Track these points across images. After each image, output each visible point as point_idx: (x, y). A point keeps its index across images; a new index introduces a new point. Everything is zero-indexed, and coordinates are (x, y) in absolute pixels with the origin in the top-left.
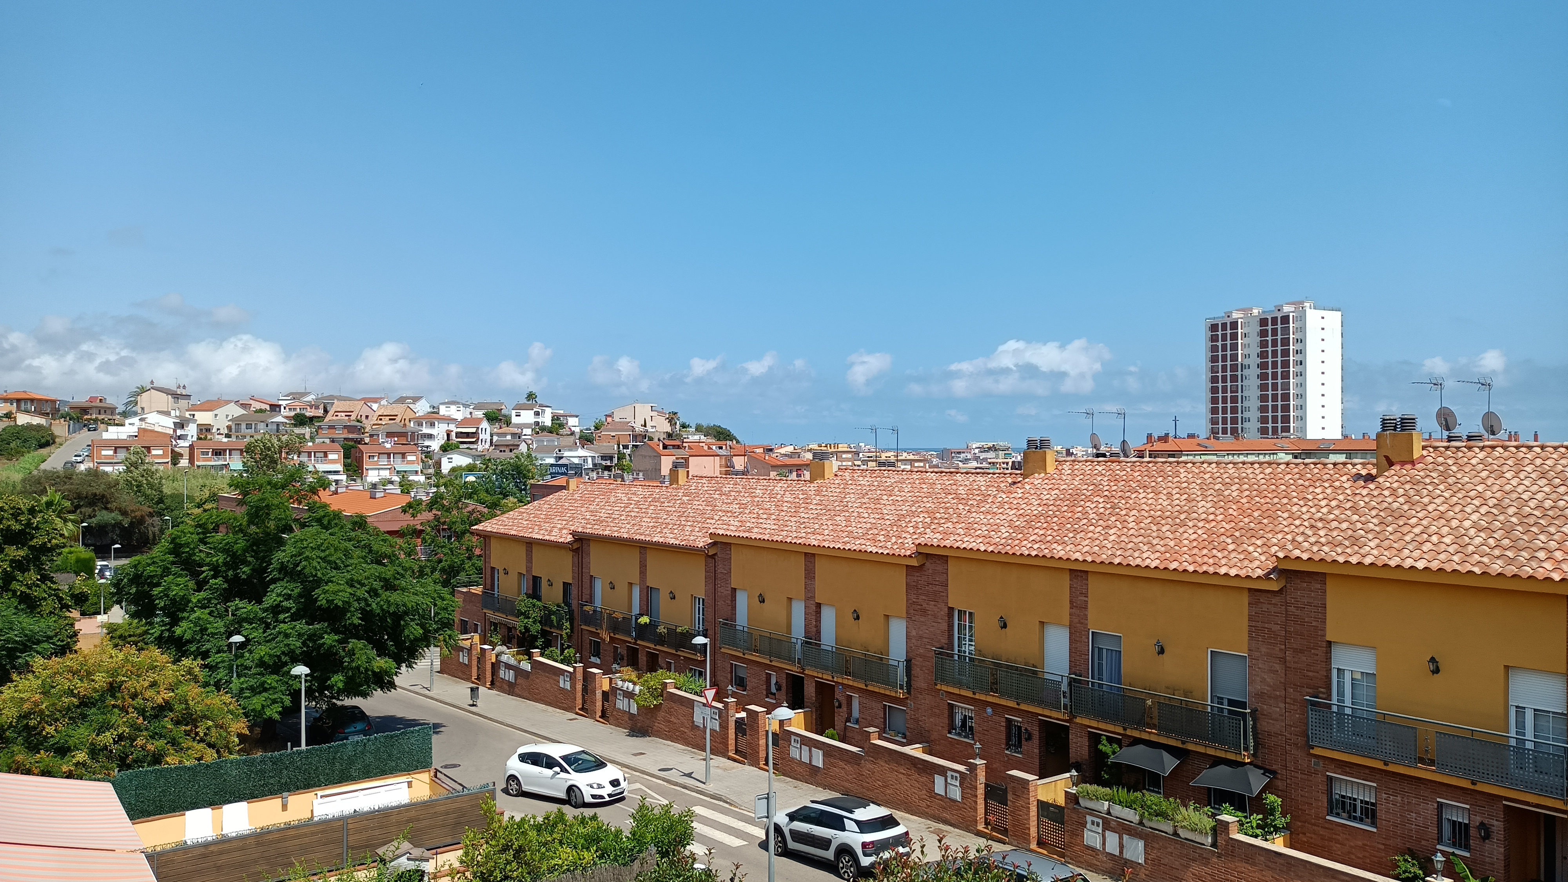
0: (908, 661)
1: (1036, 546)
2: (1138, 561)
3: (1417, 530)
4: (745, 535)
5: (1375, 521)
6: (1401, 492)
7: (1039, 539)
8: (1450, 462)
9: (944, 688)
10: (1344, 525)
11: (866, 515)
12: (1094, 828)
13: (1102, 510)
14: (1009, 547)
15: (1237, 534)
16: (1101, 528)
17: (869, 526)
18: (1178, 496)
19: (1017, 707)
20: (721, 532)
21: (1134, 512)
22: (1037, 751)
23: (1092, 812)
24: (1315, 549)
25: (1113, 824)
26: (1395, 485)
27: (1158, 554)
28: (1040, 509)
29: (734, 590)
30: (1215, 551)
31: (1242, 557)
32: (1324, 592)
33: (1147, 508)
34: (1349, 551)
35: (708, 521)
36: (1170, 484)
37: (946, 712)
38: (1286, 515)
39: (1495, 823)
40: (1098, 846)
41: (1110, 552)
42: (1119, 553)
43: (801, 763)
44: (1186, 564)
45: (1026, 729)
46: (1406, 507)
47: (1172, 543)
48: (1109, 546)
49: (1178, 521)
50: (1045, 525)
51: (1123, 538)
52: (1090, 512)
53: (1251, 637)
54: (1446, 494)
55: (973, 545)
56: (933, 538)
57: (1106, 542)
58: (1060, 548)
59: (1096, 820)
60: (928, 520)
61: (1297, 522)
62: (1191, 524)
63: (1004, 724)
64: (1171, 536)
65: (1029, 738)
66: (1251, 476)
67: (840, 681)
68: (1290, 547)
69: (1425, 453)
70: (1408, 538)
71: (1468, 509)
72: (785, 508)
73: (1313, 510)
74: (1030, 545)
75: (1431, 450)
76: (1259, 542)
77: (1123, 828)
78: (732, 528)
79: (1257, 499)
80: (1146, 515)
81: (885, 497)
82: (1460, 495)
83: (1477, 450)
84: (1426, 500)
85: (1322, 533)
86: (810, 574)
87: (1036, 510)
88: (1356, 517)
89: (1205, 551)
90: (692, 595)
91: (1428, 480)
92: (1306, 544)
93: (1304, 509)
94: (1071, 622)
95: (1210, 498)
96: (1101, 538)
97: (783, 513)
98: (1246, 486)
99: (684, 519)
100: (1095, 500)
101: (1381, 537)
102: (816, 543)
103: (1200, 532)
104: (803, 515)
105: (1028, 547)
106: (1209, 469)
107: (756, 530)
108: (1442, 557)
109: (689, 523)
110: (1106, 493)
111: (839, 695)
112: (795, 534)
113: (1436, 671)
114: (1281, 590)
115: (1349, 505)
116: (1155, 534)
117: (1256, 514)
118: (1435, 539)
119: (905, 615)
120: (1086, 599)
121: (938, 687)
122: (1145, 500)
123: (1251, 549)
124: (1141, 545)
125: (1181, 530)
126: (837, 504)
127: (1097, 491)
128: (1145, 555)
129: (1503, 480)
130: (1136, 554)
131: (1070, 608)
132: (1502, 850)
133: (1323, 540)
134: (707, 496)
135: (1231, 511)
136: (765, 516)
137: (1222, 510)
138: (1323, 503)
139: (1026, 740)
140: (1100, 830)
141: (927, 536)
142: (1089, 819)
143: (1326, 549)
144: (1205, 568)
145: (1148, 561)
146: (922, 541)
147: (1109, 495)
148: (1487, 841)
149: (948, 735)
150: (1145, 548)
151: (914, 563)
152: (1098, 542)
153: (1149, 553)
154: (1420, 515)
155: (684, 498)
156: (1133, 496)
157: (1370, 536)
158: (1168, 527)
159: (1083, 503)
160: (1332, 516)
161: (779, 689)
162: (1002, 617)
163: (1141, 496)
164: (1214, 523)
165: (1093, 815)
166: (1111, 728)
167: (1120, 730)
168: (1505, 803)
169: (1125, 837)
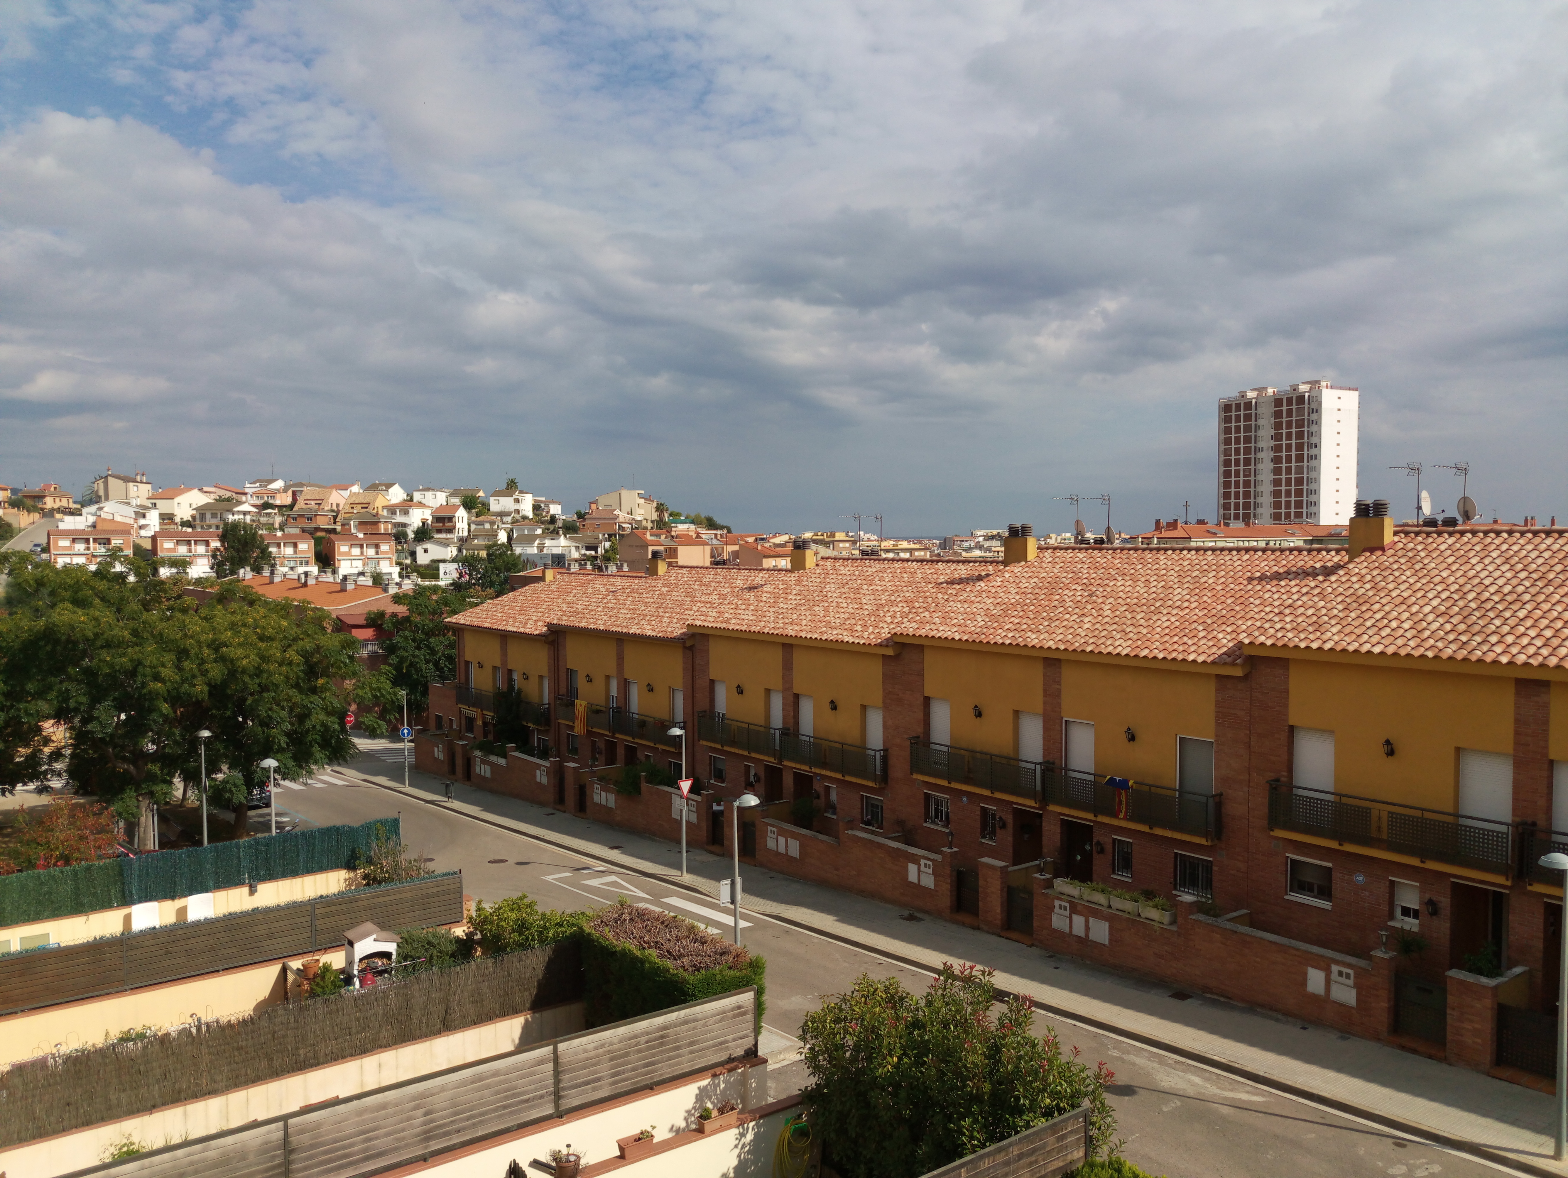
0: (885, 750)
1: (1010, 635)
2: (1110, 649)
3: (1378, 616)
4: (724, 625)
5: (1340, 607)
6: (1369, 577)
7: (1014, 628)
8: (1419, 547)
9: (920, 777)
10: (1310, 612)
11: (845, 605)
12: (1062, 912)
13: (1079, 598)
14: (983, 636)
15: (1209, 621)
16: (1076, 616)
17: (847, 616)
18: (1155, 583)
19: (991, 795)
20: (698, 623)
21: (1111, 600)
22: (1010, 839)
23: (1061, 895)
24: (1279, 635)
25: (1079, 908)
26: (1364, 572)
27: (1130, 642)
28: (1017, 597)
29: (712, 682)
30: (1185, 639)
31: (1211, 643)
32: (1287, 677)
33: (1124, 596)
34: (1311, 637)
35: (686, 612)
36: (1149, 571)
37: (922, 801)
38: (1257, 602)
39: (1443, 899)
40: (1066, 929)
41: (1083, 641)
42: (1091, 641)
43: (777, 853)
44: (1156, 651)
45: (1000, 818)
46: (1370, 593)
47: (1145, 631)
48: (1083, 634)
49: (1153, 608)
50: (1021, 614)
51: (1098, 626)
52: (1068, 600)
53: (1218, 723)
54: (1411, 581)
55: (948, 634)
56: (910, 628)
57: (1080, 630)
58: (1034, 636)
59: (1064, 904)
60: (906, 610)
61: (1268, 609)
62: (1165, 612)
63: (979, 813)
64: (1145, 624)
65: (1004, 826)
66: (1229, 563)
67: (817, 771)
68: (1256, 633)
69: (1396, 539)
70: (1369, 624)
71: (1430, 595)
72: (764, 599)
73: (1285, 597)
74: (1004, 634)
75: (1403, 535)
76: (1229, 629)
77: (1090, 911)
78: (709, 619)
79: (1232, 586)
80: (1123, 603)
81: (865, 587)
82: (1424, 581)
83: (1446, 535)
84: (1391, 586)
85: (1288, 619)
86: (788, 666)
87: (1014, 598)
88: (1322, 603)
89: (1176, 639)
90: (670, 687)
91: (1395, 566)
92: (1272, 631)
93: (1276, 596)
94: (1044, 710)
95: (1186, 586)
96: (1076, 626)
97: (762, 604)
98: (1223, 573)
99: (662, 610)
100: (1073, 588)
101: (1344, 623)
102: (793, 634)
103: (1173, 619)
104: (782, 605)
105: (1002, 636)
106: (1189, 556)
107: (733, 621)
108: (1400, 642)
109: (667, 615)
110: (1085, 581)
111: (817, 786)
112: (772, 625)
113: (1391, 753)
114: (1246, 677)
115: (1316, 591)
116: (1129, 622)
117: (1229, 601)
118: (1394, 624)
119: (881, 705)
120: (1059, 687)
121: (915, 776)
122: (1123, 588)
123: (1220, 636)
124: (1114, 633)
125: (1155, 618)
126: (816, 594)
127: (1077, 579)
128: (1117, 643)
129: (1469, 566)
130: (1109, 642)
131: (1045, 696)
132: (1448, 925)
133: (1288, 626)
134: (686, 586)
135: (1205, 598)
136: (744, 607)
137: (1197, 597)
138: (1294, 590)
139: (1001, 828)
140: (1067, 913)
141: (903, 625)
142: (1057, 903)
143: (1290, 635)
144: (1174, 655)
145: (1120, 648)
146: (898, 630)
147: (1088, 583)
148: (1434, 917)
149: (925, 825)
150: (1119, 636)
151: (890, 652)
152: (1072, 630)
153: (1122, 641)
154: (1384, 601)
155: (663, 589)
156: (1112, 584)
157: (1333, 622)
158: (1143, 614)
159: (1061, 591)
160: (1300, 603)
161: (758, 780)
162: (976, 706)
163: (1119, 584)
164: (1187, 611)
165: (1061, 899)
166: (1082, 814)
167: (1091, 816)
168: (1452, 880)
169: (1091, 919)
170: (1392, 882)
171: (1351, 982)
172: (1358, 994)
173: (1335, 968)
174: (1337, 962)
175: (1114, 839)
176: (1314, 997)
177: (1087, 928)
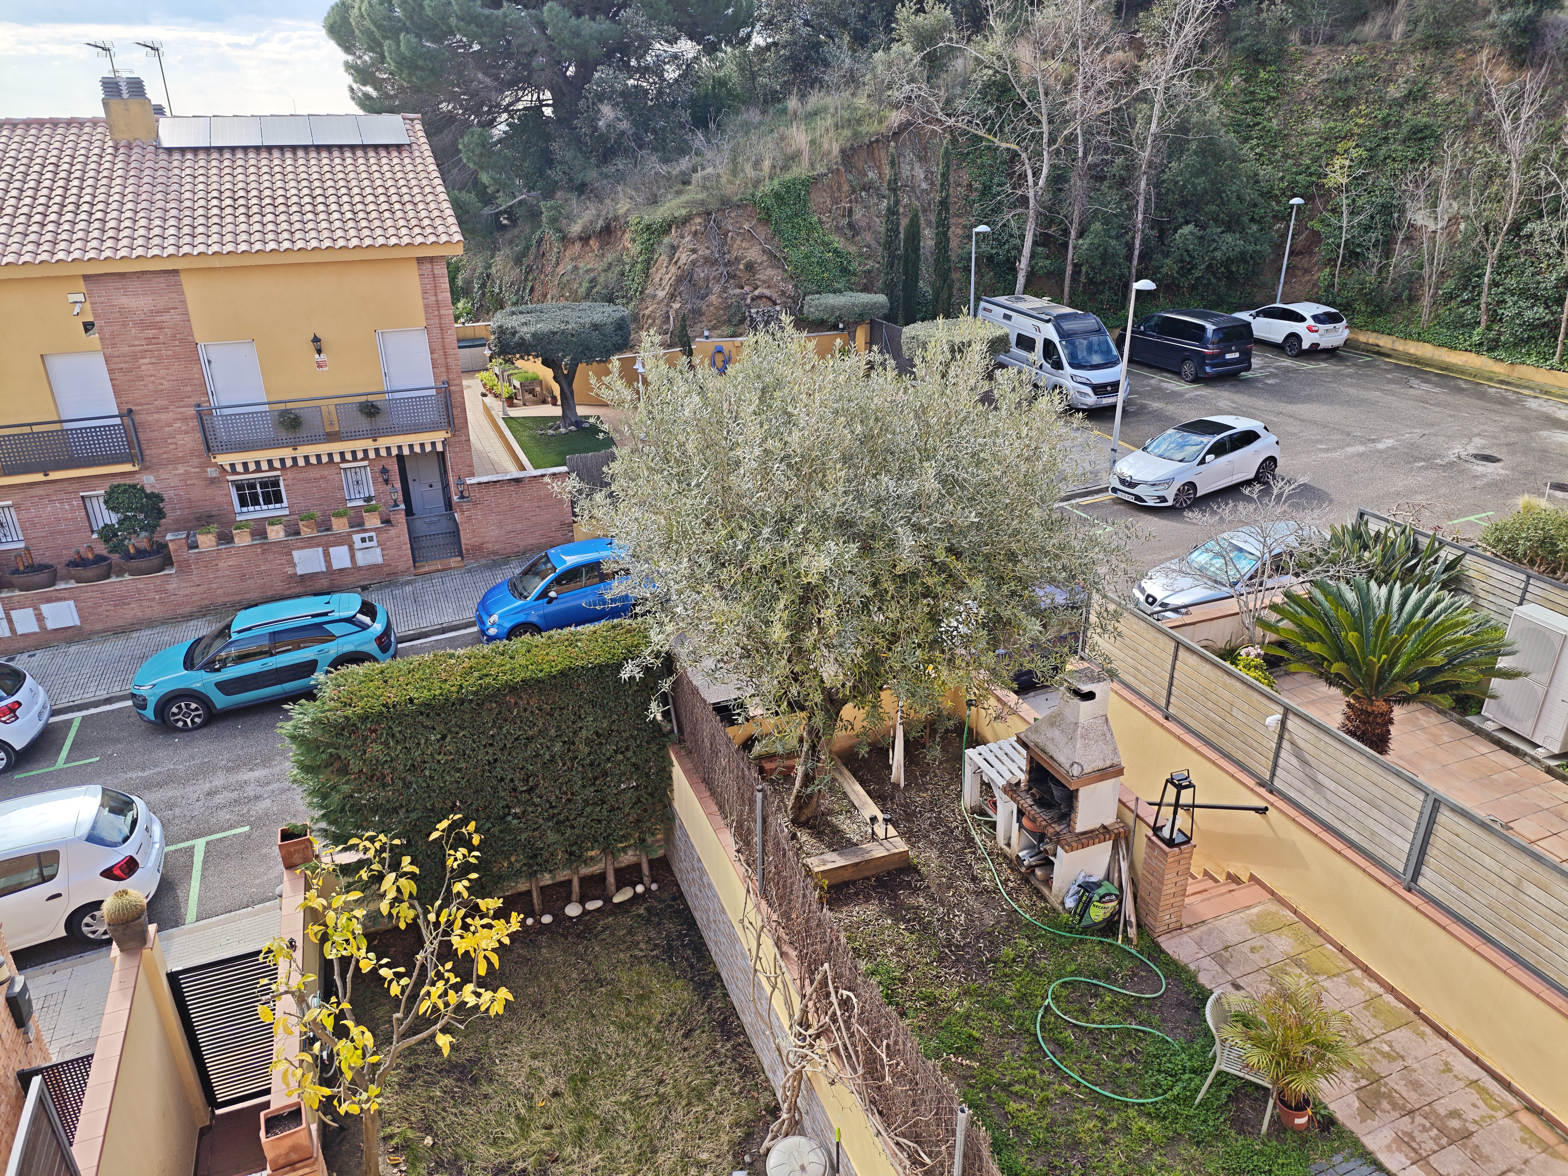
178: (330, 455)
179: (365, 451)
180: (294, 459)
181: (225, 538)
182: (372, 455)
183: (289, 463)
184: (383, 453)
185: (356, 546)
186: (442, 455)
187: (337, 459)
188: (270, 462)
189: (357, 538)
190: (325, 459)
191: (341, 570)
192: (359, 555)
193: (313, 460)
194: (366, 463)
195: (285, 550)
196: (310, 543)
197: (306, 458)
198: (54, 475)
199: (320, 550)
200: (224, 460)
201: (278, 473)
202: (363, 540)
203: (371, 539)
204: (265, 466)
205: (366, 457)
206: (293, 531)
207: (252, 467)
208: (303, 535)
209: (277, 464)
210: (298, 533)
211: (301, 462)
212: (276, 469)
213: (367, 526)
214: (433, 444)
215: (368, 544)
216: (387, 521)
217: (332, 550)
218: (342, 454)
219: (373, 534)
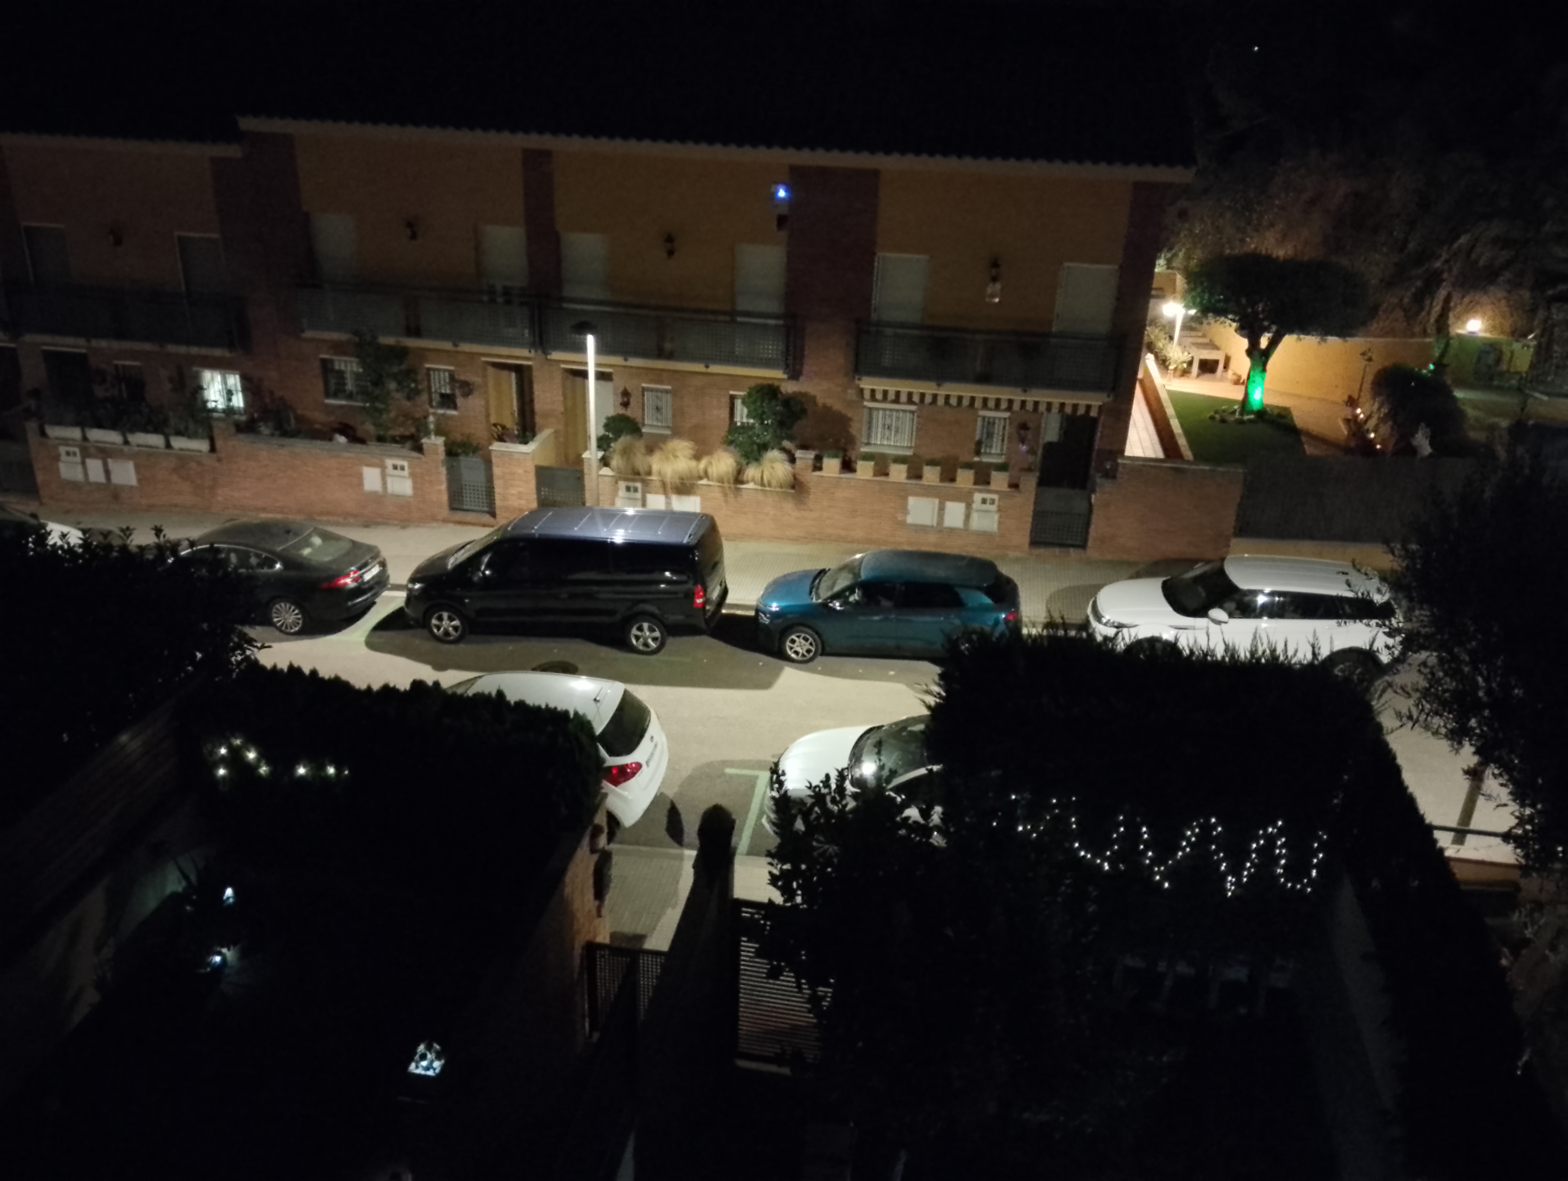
12: (71, 458)
23: (66, 441)
25: (92, 451)
32: (294, 159)
39: (476, 379)
40: (80, 477)
53: (221, 216)
59: (71, 449)
77: (105, 453)
113: (414, 234)
114: (247, 156)
140: (78, 459)
142: (62, 450)
148: (470, 397)
165: (68, 445)
166: (70, 340)
167: (82, 341)
168: (484, 359)
169: (110, 461)
170: (429, 369)
171: (406, 473)
172: (414, 482)
173: (389, 462)
174: (391, 456)
175: (116, 366)
176: (374, 494)
177: (107, 472)
178: (973, 399)
179: (1011, 402)
180: (935, 397)
181: (848, 466)
182: (1016, 407)
183: (928, 399)
184: (1030, 407)
185: (974, 506)
186: (1095, 421)
187: (978, 404)
188: (910, 395)
189: (978, 497)
190: (966, 402)
191: (952, 530)
192: (975, 516)
193: (953, 401)
194: (1006, 415)
195: (902, 493)
196: (928, 492)
197: (947, 397)
198: (715, 369)
199: (937, 501)
200: (867, 384)
201: (913, 408)
202: (984, 501)
203: (993, 502)
204: (903, 398)
205: (1009, 408)
206: (915, 474)
207: (891, 396)
208: (924, 482)
209: (916, 398)
210: (919, 477)
211: (941, 401)
212: (913, 403)
213: (993, 486)
214: (1088, 407)
215: (987, 507)
216: (1014, 486)
217: (950, 505)
218: (985, 401)
219: (995, 497)
